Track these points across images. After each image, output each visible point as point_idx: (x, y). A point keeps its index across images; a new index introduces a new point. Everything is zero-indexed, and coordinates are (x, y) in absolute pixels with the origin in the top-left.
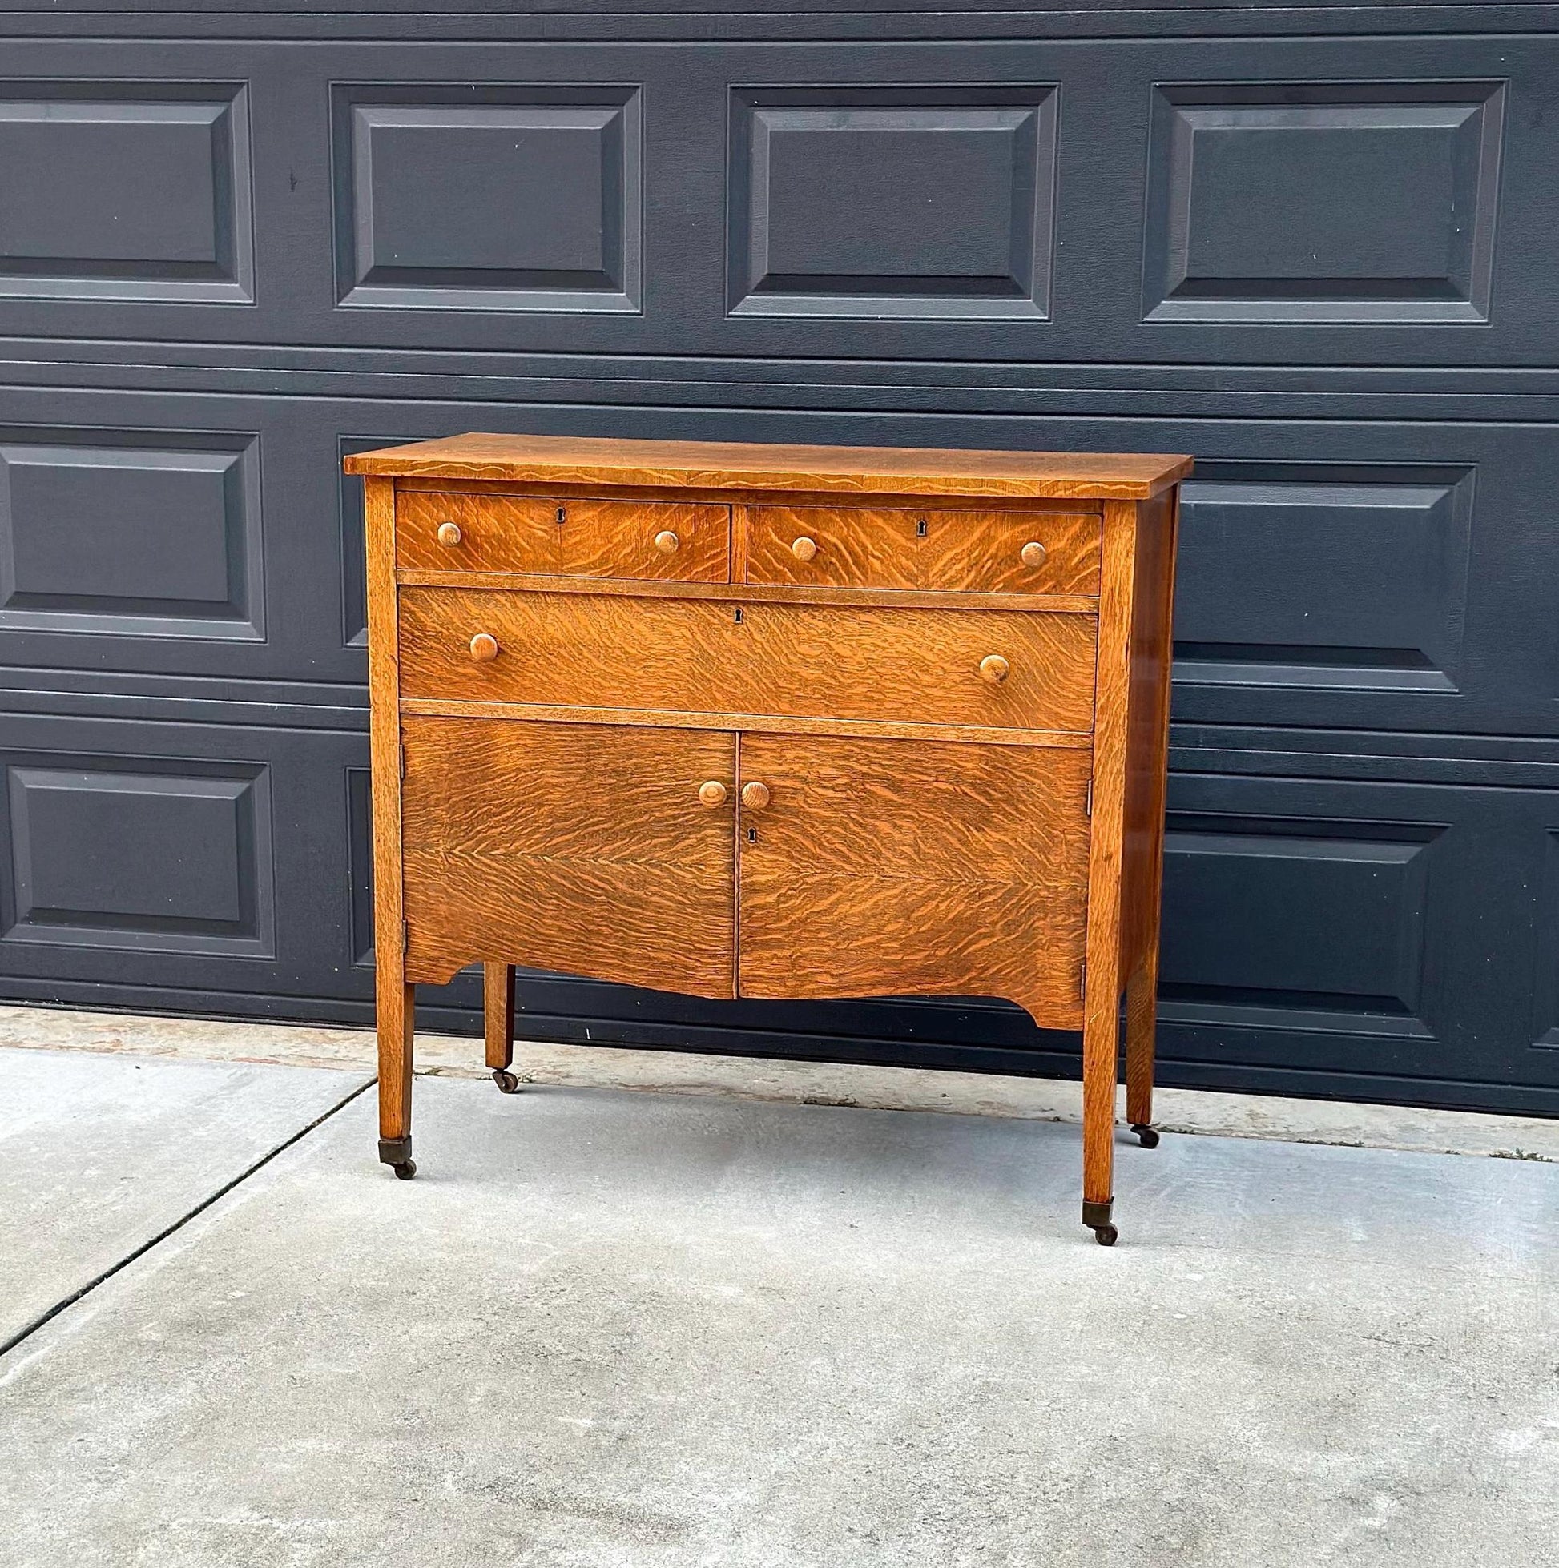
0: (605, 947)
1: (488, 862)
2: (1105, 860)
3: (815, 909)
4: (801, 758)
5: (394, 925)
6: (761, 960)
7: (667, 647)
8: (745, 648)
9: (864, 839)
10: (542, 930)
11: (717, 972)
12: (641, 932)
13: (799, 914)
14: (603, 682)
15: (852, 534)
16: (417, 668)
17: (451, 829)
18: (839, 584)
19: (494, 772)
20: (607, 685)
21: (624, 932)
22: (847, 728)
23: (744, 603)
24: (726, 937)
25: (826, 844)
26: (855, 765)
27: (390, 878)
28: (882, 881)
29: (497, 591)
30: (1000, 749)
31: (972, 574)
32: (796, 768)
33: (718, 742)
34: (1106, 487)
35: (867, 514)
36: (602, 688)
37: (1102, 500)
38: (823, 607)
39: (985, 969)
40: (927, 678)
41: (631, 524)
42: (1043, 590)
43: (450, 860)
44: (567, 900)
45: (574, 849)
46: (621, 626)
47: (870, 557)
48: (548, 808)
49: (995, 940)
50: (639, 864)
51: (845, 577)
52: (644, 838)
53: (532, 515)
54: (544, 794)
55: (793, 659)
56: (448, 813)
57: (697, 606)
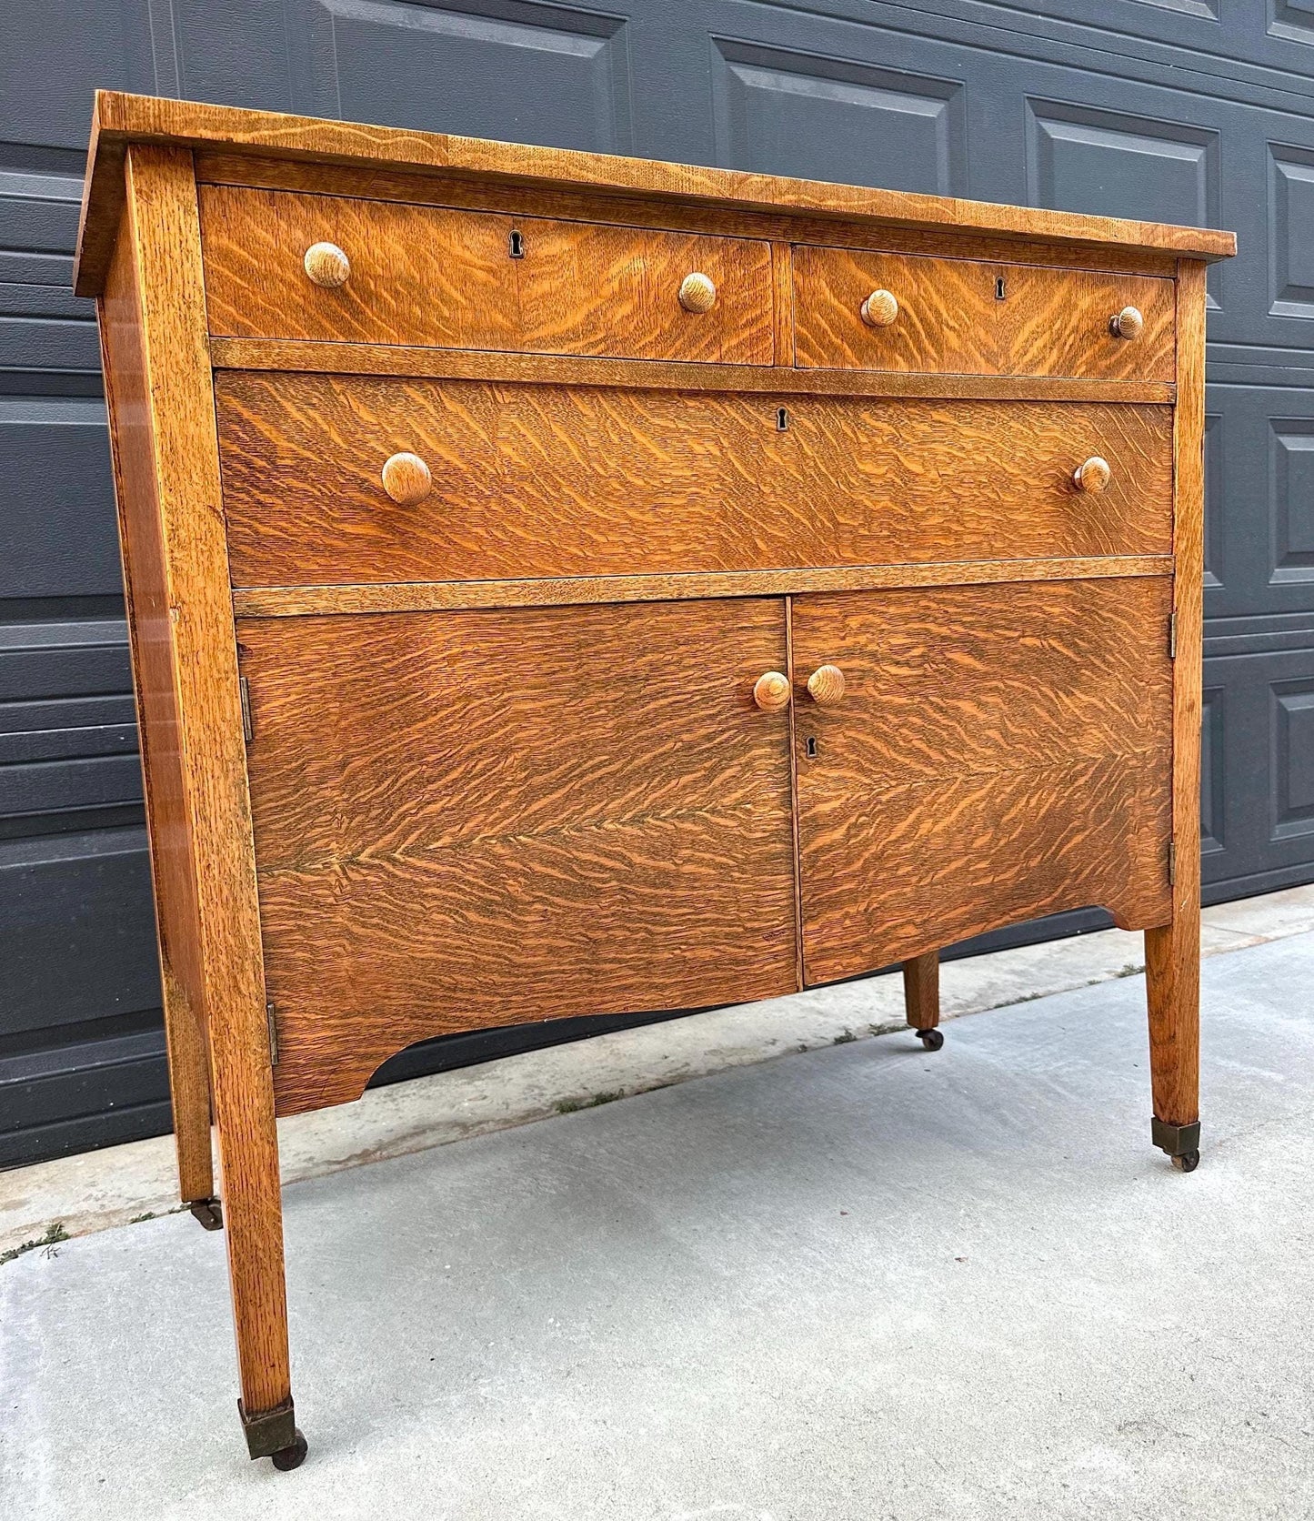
0: (619, 961)
1: (423, 864)
2: (1188, 711)
3: (893, 837)
4: (867, 626)
5: (250, 1019)
6: (830, 925)
7: (688, 473)
8: (792, 469)
9: (946, 728)
11: (775, 958)
12: (671, 924)
13: (872, 849)
15: (923, 294)
16: (262, 529)
17: (352, 819)
18: (911, 367)
19: (425, 705)
20: (602, 539)
21: (647, 931)
22: (926, 575)
23: (789, 398)
24: (785, 903)
25: (901, 743)
26: (931, 627)
27: (236, 933)
28: (967, 782)
29: (409, 379)
30: (1085, 584)
31: (1055, 353)
32: (862, 639)
33: (762, 615)
35: (940, 265)
36: (593, 543)
37: (1177, 258)
38: (890, 401)
39: (1078, 874)
40: (1009, 498)
41: (631, 265)
42: (1126, 371)
43: (351, 875)
44: (557, 900)
45: (565, 815)
46: (616, 439)
47: (945, 328)
48: (519, 755)
49: (1087, 833)
50: (663, 820)
51: (919, 358)
52: (668, 778)
53: (467, 241)
54: (512, 733)
55: (853, 481)
56: (343, 792)
57: (727, 404)
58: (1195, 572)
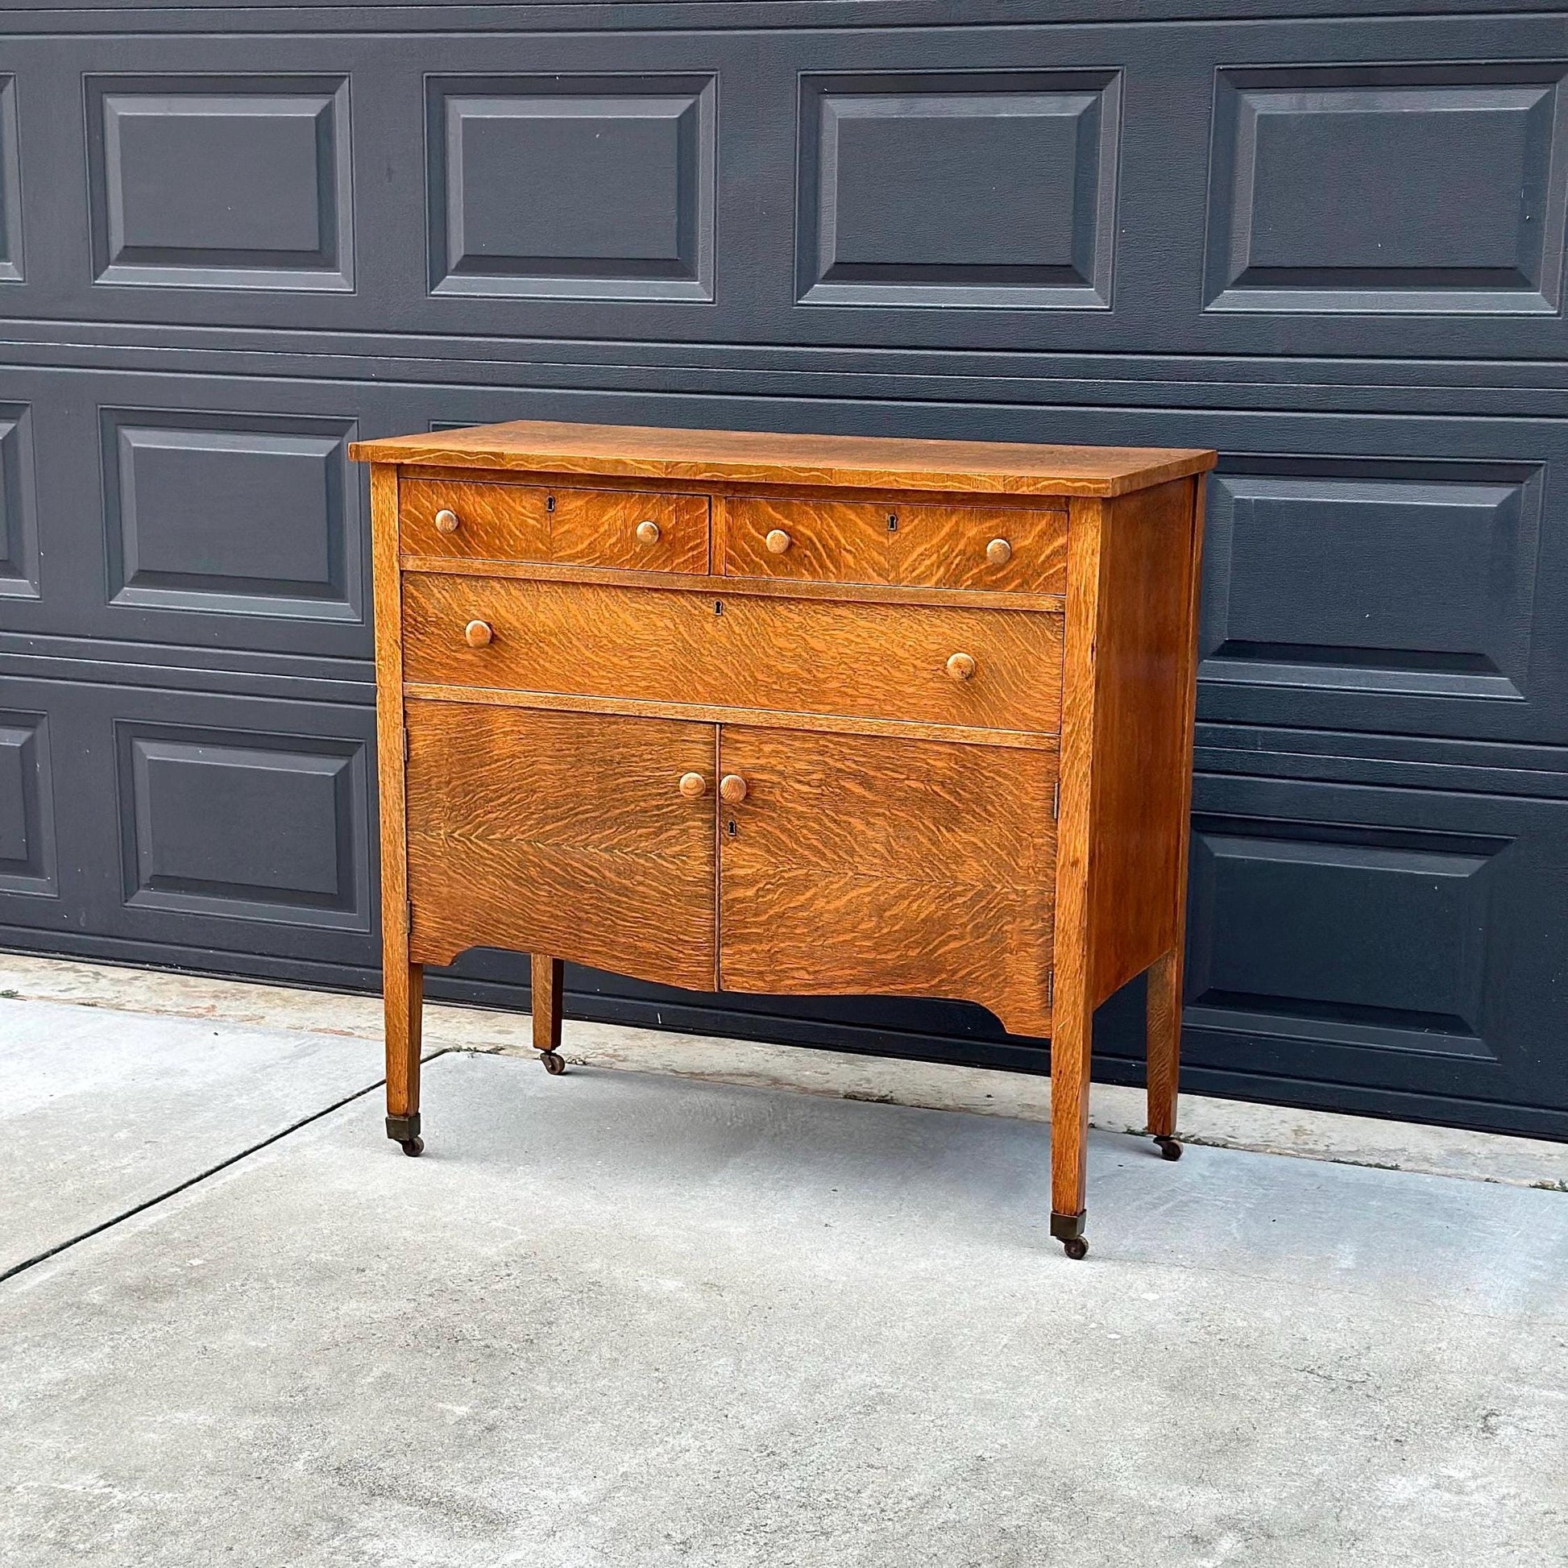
0: (594, 935)
1: (486, 846)
2: (1072, 866)
3: (792, 905)
4: (778, 752)
5: (400, 905)
6: (740, 952)
7: (651, 638)
8: (724, 640)
9: (838, 835)
10: (536, 917)
11: (699, 964)
12: (628, 921)
13: (776, 909)
14: (590, 670)
15: (825, 527)
16: (419, 653)
17: (451, 813)
18: (813, 577)
19: (491, 757)
20: (595, 674)
21: (612, 921)
22: (822, 722)
23: (725, 595)
24: (707, 929)
25: (802, 839)
26: (829, 760)
27: (395, 859)
28: (856, 879)
29: (492, 578)
30: (968, 748)
31: (942, 569)
32: (773, 761)
33: (698, 734)
34: (1069, 484)
35: (839, 507)
36: (590, 676)
37: (1068, 497)
38: (799, 601)
39: (954, 972)
40: (898, 674)
41: (614, 515)
42: (1013, 585)
43: (450, 844)
44: (558, 886)
45: (564, 837)
46: (607, 615)
47: (842, 551)
48: (540, 795)
49: (964, 942)
50: (625, 853)
51: (820, 572)
52: (629, 828)
53: (524, 504)
54: (537, 782)
55: (770, 652)
56: (448, 796)
57: (679, 597)
58: (1082, 752)
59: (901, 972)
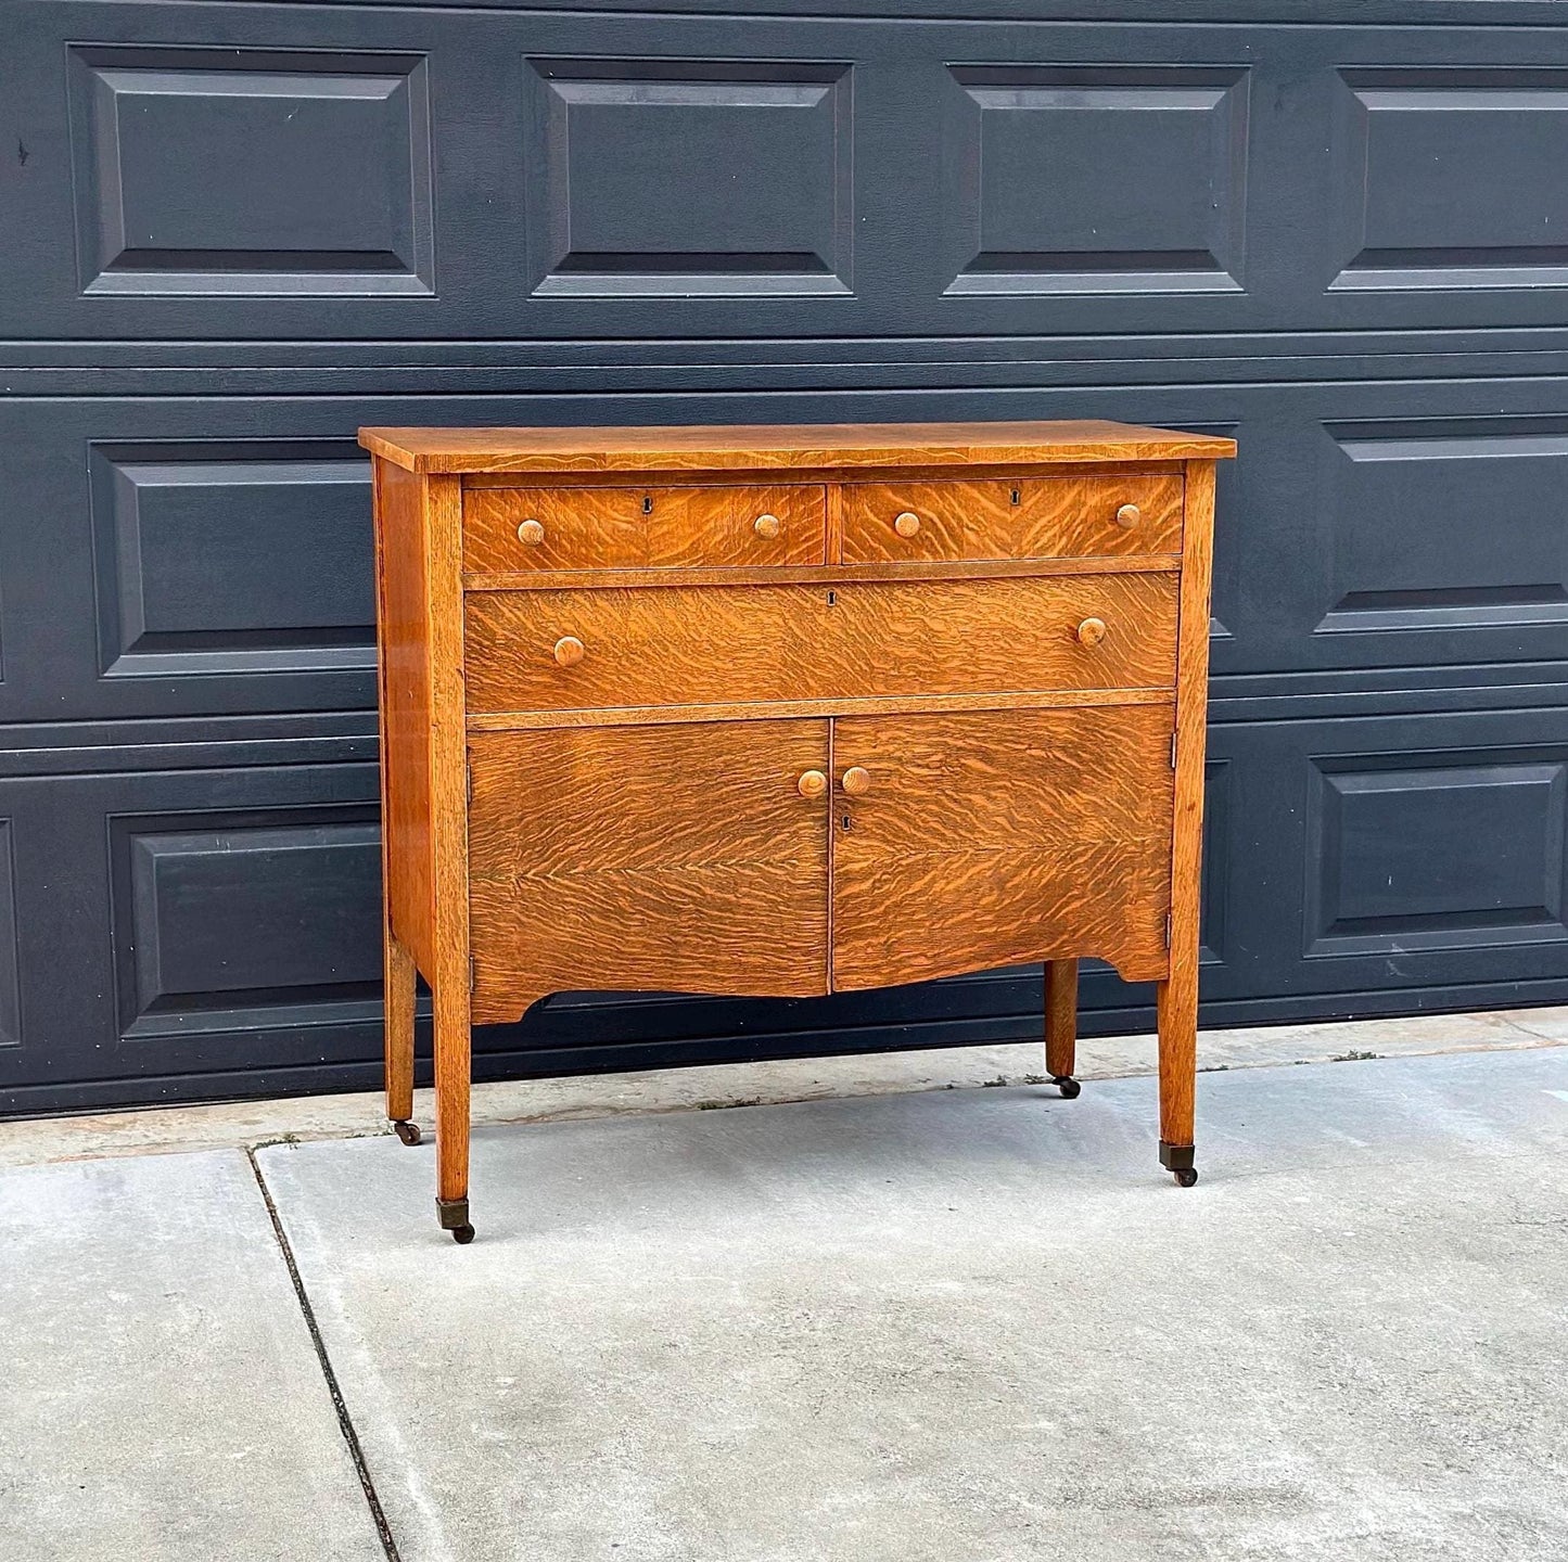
0: (693, 958)
1: (566, 882)
2: (1188, 810)
3: (910, 891)
4: (895, 738)
5: (461, 963)
6: (855, 950)
7: (759, 636)
8: (838, 631)
9: (959, 814)
10: (625, 949)
11: (810, 969)
12: (731, 938)
13: (893, 899)
14: (690, 678)
15: (947, 507)
16: (485, 680)
17: (524, 852)
18: (935, 558)
19: (572, 785)
20: (694, 681)
21: (714, 940)
22: (944, 703)
23: (837, 584)
24: (819, 931)
25: (921, 824)
26: (949, 740)
27: (455, 912)
28: (976, 855)
29: (576, 590)
30: (1090, 710)
31: (1064, 539)
32: (891, 748)
33: (811, 730)
34: (1198, 447)
35: (963, 486)
36: (690, 684)
37: (1186, 460)
39: (1075, 931)
40: (1020, 647)
41: (726, 514)
42: (1133, 548)
43: (522, 885)
44: (651, 913)
45: (659, 858)
46: (709, 617)
47: (965, 529)
48: (630, 817)
49: (1085, 900)
50: (728, 866)
51: (941, 551)
52: (734, 838)
53: (616, 507)
54: (627, 803)
55: (887, 638)
56: (520, 835)
57: (789, 591)
58: (1198, 701)
59: (1024, 940)
